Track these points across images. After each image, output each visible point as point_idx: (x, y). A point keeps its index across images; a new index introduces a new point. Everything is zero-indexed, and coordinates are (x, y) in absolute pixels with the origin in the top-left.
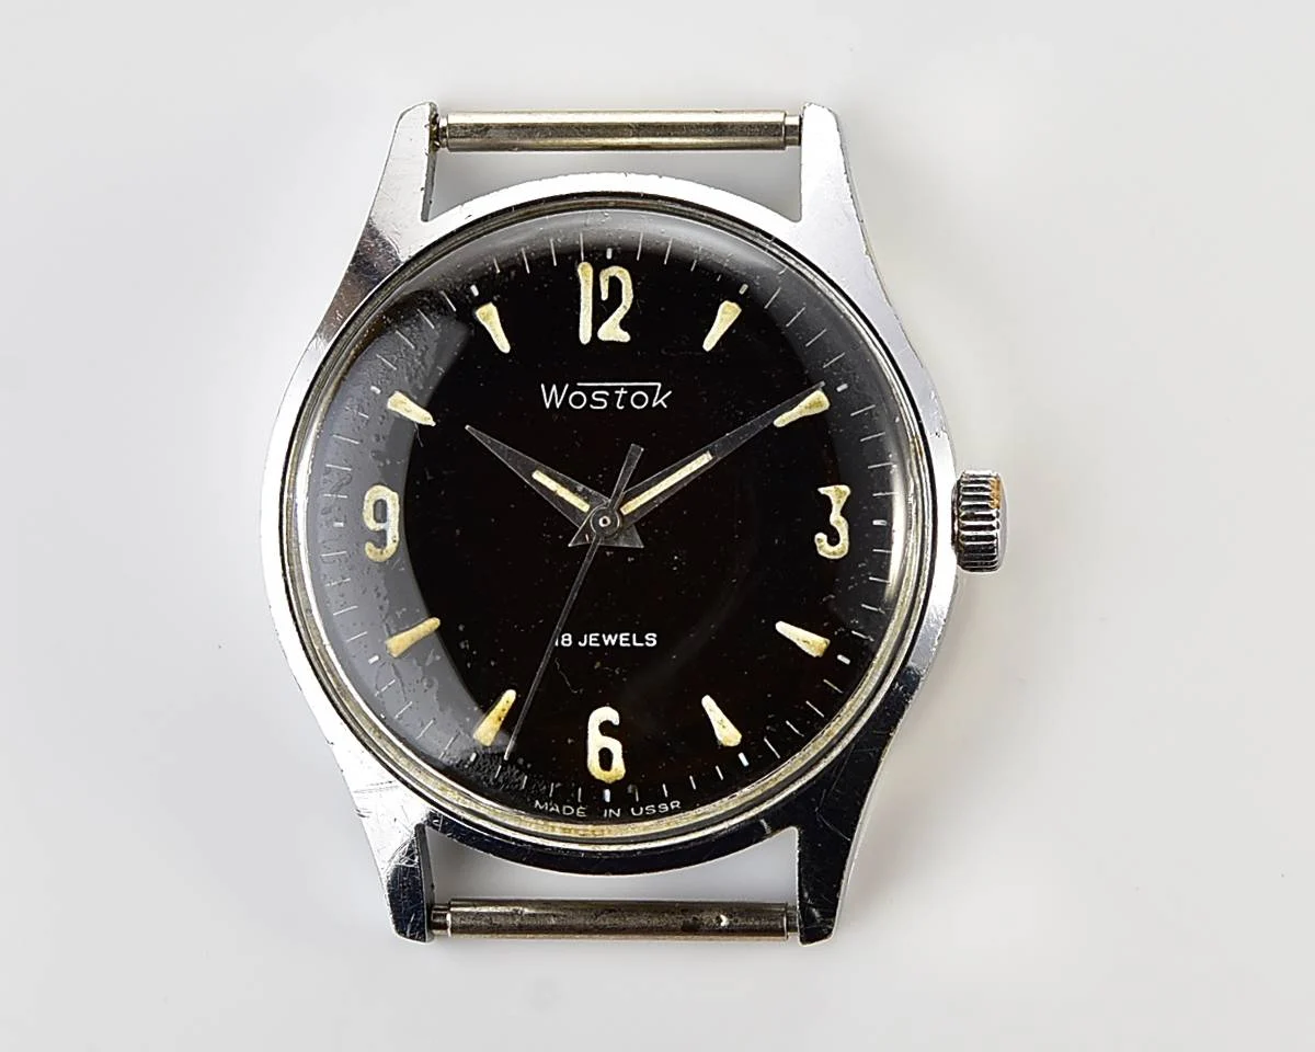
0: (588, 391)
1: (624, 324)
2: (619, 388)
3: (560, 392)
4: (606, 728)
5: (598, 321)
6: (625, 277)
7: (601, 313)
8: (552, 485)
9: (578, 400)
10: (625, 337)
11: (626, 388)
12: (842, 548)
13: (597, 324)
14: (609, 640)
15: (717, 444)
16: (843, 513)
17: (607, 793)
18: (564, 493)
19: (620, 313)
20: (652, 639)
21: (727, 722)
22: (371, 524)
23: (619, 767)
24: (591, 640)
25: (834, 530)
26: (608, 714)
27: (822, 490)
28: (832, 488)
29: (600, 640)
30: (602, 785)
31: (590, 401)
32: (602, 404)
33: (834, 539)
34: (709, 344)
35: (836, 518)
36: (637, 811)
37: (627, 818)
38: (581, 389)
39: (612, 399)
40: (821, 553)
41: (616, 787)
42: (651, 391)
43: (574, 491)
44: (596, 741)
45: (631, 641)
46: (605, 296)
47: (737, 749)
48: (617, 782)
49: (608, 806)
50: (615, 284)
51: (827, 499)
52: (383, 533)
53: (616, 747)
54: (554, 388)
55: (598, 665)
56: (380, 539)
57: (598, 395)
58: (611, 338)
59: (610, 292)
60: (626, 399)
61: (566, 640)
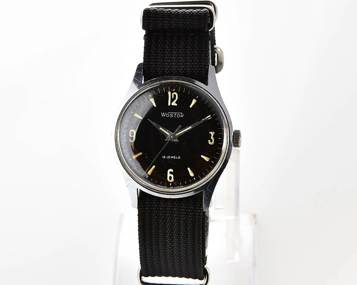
0: (170, 114)
1: (176, 103)
2: (175, 114)
3: (165, 114)
4: (171, 173)
7: (172, 100)
8: (163, 130)
9: (168, 115)
10: (176, 105)
11: (176, 114)
12: (213, 143)
13: (171, 102)
14: (172, 157)
15: (193, 125)
16: (213, 137)
17: (171, 184)
18: (165, 131)
19: (176, 100)
20: (179, 157)
21: (192, 172)
22: (131, 136)
23: (173, 180)
24: (169, 157)
25: (212, 139)
26: (171, 170)
27: (210, 133)
29: (170, 157)
30: (170, 182)
31: (170, 116)
32: (172, 116)
33: (211, 141)
34: (191, 106)
36: (176, 187)
38: (169, 113)
39: (174, 115)
40: (209, 143)
41: (172, 183)
42: (181, 114)
43: (167, 131)
44: (169, 175)
45: (176, 158)
47: (194, 177)
49: (171, 186)
52: (133, 137)
53: (172, 176)
54: (164, 113)
55: (170, 162)
56: (132, 138)
57: (171, 115)
58: (174, 105)
59: (174, 97)
60: (176, 115)
61: (164, 157)
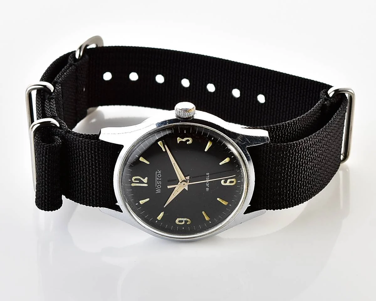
0: (157, 185)
1: (144, 178)
2: (157, 179)
3: (157, 190)
4: (225, 182)
5: (143, 183)
6: (134, 178)
7: (141, 182)
9: (159, 187)
10: (146, 178)
12: (190, 139)
16: (183, 139)
19: (141, 179)
21: (225, 160)
22: (183, 223)
23: (234, 180)
25: (186, 140)
26: (223, 182)
27: (178, 143)
28: (178, 141)
29: (208, 183)
30: (237, 182)
31: (159, 184)
32: (160, 182)
33: (188, 141)
34: (148, 163)
35: (184, 140)
37: (243, 178)
39: (159, 180)
40: (191, 143)
41: (237, 180)
42: (157, 174)
44: (228, 184)
45: (208, 178)
47: (230, 158)
49: (241, 181)
50: (135, 180)
51: (180, 142)
52: (185, 221)
53: (229, 180)
58: (147, 180)
59: (137, 180)
60: (159, 178)
61: (207, 189)
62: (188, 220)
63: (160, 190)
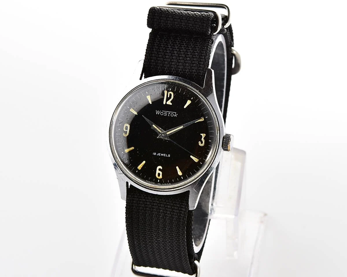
0: (164, 112)
2: (169, 112)
3: (159, 112)
4: (160, 170)
5: (167, 101)
6: (172, 94)
7: (168, 99)
8: (156, 127)
9: (162, 114)
10: (171, 104)
11: (170, 113)
12: (203, 145)
14: (162, 155)
15: (184, 125)
16: (204, 138)
18: (157, 129)
19: (171, 100)
21: (180, 171)
22: (125, 130)
25: (202, 141)
26: (160, 167)
27: (201, 134)
28: (203, 134)
29: (161, 155)
30: (158, 179)
31: (164, 114)
33: (202, 143)
34: (185, 107)
36: (163, 184)
37: (161, 185)
39: (168, 114)
40: (199, 145)
42: (174, 114)
43: (159, 129)
44: (158, 171)
45: (166, 155)
46: (169, 97)
47: (181, 176)
48: (160, 179)
49: (158, 183)
51: (202, 136)
52: (127, 131)
53: (161, 173)
55: (160, 159)
56: (126, 133)
57: (165, 113)
61: (155, 154)
62: (128, 134)
63: (158, 114)
